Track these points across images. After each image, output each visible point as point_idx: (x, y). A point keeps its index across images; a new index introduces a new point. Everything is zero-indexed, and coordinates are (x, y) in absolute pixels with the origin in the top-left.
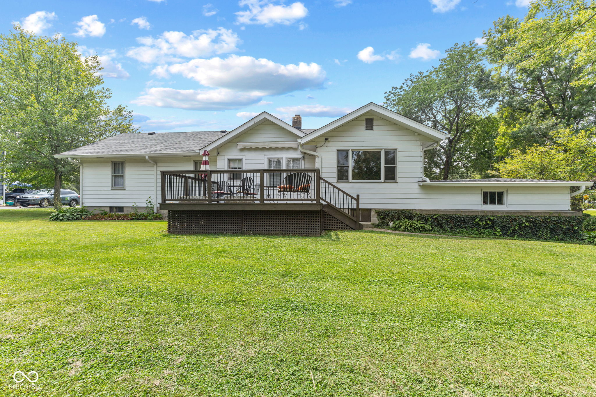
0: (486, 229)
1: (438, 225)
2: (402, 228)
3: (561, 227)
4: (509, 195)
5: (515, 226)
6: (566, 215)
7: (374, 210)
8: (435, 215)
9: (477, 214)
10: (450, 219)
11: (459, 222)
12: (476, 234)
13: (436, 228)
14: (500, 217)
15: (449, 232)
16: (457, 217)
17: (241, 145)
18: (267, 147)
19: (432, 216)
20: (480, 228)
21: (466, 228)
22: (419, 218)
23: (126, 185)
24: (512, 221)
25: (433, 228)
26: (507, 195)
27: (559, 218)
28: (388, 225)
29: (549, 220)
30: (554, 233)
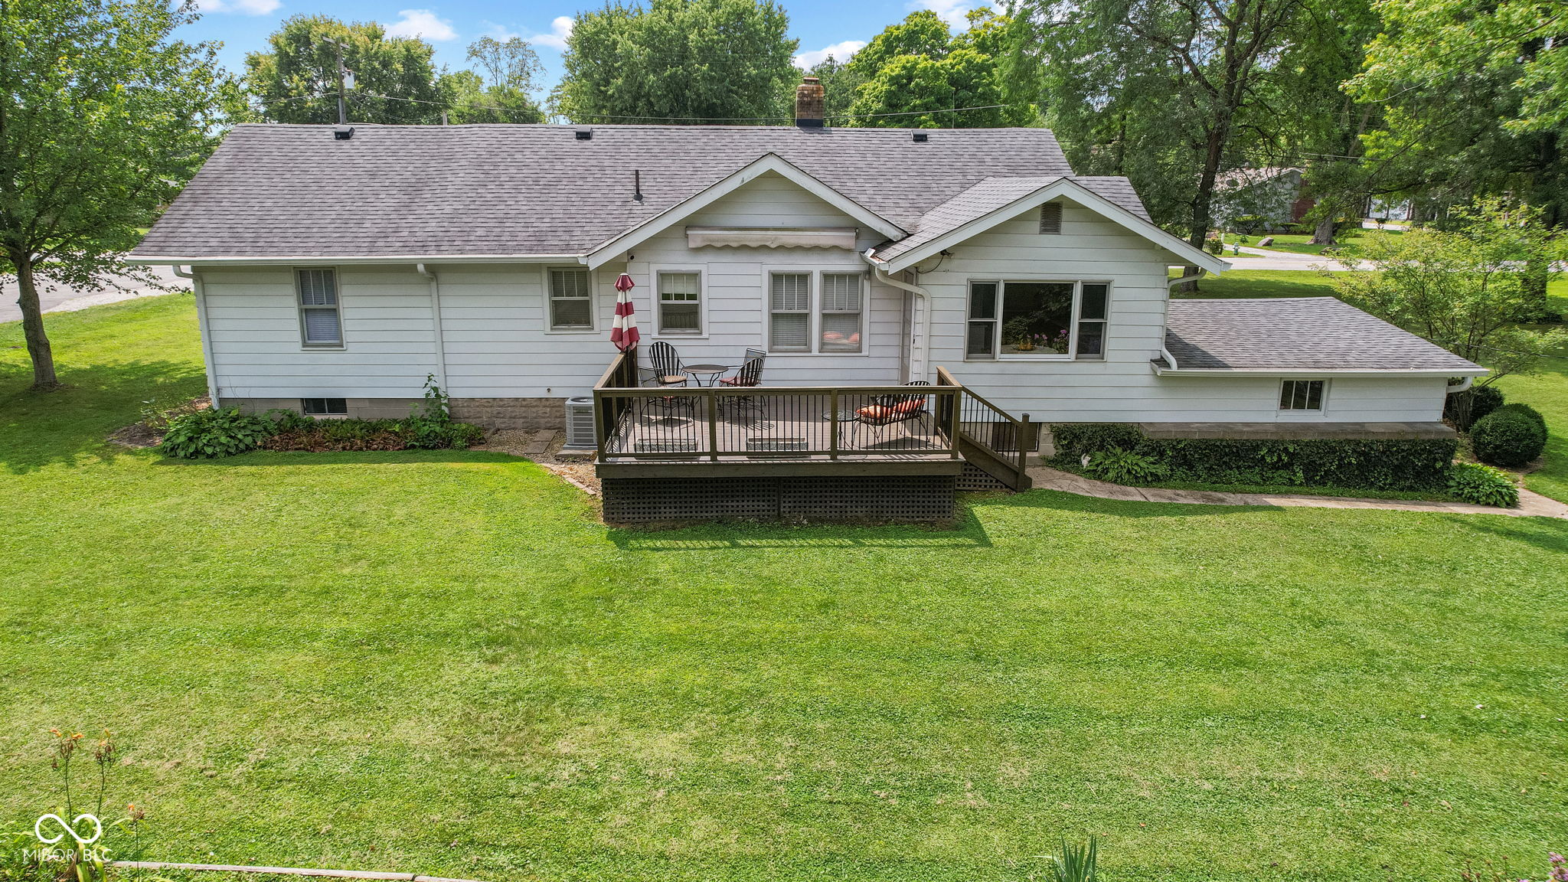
0: (1278, 469)
1: (1185, 463)
2: (1111, 474)
3: (1413, 463)
4: (1332, 389)
5: (1331, 463)
6: (1427, 437)
7: (1048, 426)
8: (1179, 442)
9: (1264, 437)
10: (1210, 450)
11: (1226, 454)
12: (1257, 484)
13: (1179, 472)
14: (1307, 444)
15: (1205, 480)
16: (1224, 446)
17: (698, 237)
18: (773, 246)
19: (1175, 443)
20: (1265, 469)
21: (1238, 468)
22: (1146, 449)
23: (347, 337)
24: (1329, 452)
25: (1172, 470)
26: (1329, 391)
27: (1413, 443)
28: (1079, 462)
29: (1395, 449)
30: (1399, 474)
